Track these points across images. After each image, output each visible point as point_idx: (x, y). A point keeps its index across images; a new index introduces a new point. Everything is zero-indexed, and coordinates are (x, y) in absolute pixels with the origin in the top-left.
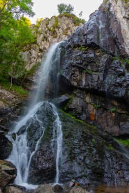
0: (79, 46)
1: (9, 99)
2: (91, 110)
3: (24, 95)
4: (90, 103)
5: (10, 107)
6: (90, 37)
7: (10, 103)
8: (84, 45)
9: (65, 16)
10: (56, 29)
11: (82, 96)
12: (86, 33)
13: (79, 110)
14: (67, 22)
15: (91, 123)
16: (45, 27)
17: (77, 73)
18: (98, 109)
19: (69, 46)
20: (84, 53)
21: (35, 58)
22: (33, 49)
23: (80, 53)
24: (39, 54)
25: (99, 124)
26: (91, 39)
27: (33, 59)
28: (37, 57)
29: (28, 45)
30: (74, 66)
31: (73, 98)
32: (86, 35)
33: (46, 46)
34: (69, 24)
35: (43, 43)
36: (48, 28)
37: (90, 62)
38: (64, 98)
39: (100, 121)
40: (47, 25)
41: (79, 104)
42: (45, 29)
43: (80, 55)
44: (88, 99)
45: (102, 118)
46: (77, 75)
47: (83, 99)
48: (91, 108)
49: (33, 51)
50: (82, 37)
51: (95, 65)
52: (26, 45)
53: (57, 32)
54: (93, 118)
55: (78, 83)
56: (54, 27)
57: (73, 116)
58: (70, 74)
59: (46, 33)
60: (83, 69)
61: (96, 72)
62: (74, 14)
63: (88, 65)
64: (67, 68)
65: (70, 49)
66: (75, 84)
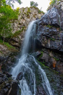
0: (47, 24)
1: (4, 51)
2: (53, 61)
3: (11, 48)
4: (52, 57)
5: (5, 56)
6: (55, 20)
7: (5, 53)
8: (50, 24)
9: (34, 8)
10: (29, 14)
11: (47, 53)
12: (51, 18)
13: (47, 60)
14: (35, 11)
15: (54, 69)
16: (23, 12)
17: (45, 39)
18: (57, 61)
19: (41, 24)
20: (50, 29)
21: (16, 28)
22: (16, 22)
23: (48, 28)
24: (19, 26)
25: (59, 70)
26: (55, 22)
27: (15, 28)
28: (17, 27)
29: (13, 20)
30: (44, 35)
31: (43, 54)
32: (52, 19)
33: (23, 22)
34: (35, 12)
35: (21, 20)
36: (24, 13)
37: (54, 34)
38: (38, 53)
39: (59, 68)
40: (23, 11)
41: (46, 57)
42: (22, 13)
43: (48, 29)
44: (51, 54)
45: (60, 66)
46: (45, 41)
47: (48, 54)
48: (53, 60)
49: (15, 24)
50: (49, 20)
51: (57, 36)
52: (11, 20)
53: (30, 15)
54: (54, 66)
55: (45, 45)
56: (28, 13)
57: (43, 64)
58: (42, 39)
59: (24, 15)
60: (49, 37)
61: (57, 40)
62: (38, 8)
63: (52, 36)
64: (40, 36)
65: (41, 25)
66: (44, 45)
